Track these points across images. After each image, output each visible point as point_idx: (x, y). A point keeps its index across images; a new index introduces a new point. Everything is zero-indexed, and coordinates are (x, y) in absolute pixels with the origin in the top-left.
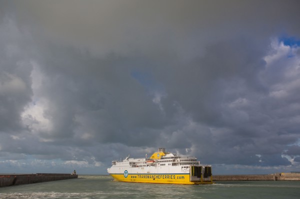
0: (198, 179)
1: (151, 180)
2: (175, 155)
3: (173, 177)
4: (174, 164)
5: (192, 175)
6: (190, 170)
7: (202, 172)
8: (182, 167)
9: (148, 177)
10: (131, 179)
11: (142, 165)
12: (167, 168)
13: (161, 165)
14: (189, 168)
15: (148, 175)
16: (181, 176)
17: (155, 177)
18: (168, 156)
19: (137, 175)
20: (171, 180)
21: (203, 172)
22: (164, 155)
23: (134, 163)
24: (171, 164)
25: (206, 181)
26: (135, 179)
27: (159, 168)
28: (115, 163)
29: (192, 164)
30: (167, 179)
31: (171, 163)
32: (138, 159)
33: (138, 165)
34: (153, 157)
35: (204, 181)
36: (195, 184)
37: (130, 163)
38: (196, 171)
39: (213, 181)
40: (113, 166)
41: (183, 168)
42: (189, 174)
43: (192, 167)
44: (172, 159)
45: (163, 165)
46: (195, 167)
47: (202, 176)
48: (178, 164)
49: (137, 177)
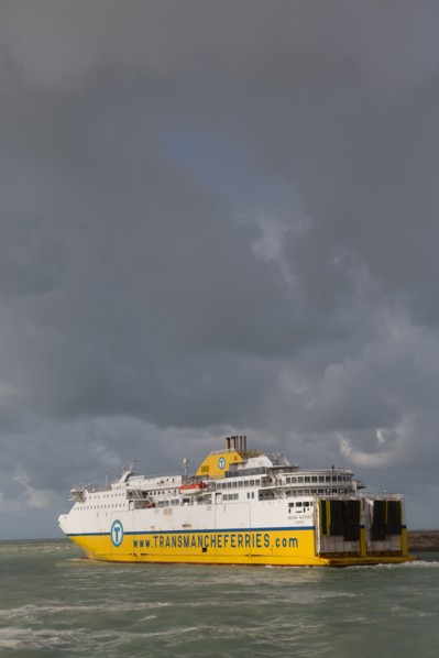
0: (348, 547)
1: (193, 554)
2: (275, 462)
3: (262, 542)
4: (265, 495)
5: (324, 531)
6: (315, 516)
7: (363, 522)
8: (291, 505)
9: (186, 544)
10: (132, 549)
11: (170, 498)
12: (243, 510)
13: (225, 497)
14: (311, 508)
15: (184, 536)
16: (288, 535)
17: (208, 541)
18: (253, 463)
19: (150, 537)
20: (256, 551)
21: (365, 519)
22: (240, 460)
23: (145, 494)
24: (256, 495)
25: (382, 554)
26: (144, 550)
27: (220, 507)
28: (80, 497)
29: (321, 491)
30: (244, 550)
31: (256, 490)
32: (158, 480)
33: (157, 498)
34: (206, 469)
35: (374, 554)
36: (333, 564)
37: (130, 494)
38: (340, 519)
39: (411, 550)
40: (77, 504)
41: (295, 509)
42: (314, 528)
43: (323, 504)
44: (259, 477)
45: (231, 497)
46: (333, 503)
47: (365, 535)
48: (278, 491)
49: (152, 542)
